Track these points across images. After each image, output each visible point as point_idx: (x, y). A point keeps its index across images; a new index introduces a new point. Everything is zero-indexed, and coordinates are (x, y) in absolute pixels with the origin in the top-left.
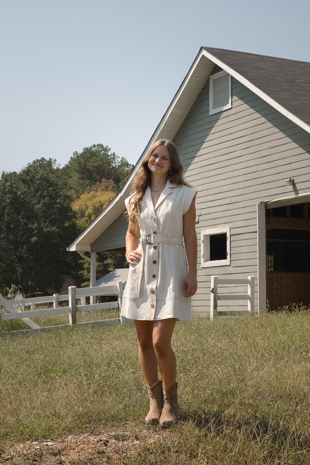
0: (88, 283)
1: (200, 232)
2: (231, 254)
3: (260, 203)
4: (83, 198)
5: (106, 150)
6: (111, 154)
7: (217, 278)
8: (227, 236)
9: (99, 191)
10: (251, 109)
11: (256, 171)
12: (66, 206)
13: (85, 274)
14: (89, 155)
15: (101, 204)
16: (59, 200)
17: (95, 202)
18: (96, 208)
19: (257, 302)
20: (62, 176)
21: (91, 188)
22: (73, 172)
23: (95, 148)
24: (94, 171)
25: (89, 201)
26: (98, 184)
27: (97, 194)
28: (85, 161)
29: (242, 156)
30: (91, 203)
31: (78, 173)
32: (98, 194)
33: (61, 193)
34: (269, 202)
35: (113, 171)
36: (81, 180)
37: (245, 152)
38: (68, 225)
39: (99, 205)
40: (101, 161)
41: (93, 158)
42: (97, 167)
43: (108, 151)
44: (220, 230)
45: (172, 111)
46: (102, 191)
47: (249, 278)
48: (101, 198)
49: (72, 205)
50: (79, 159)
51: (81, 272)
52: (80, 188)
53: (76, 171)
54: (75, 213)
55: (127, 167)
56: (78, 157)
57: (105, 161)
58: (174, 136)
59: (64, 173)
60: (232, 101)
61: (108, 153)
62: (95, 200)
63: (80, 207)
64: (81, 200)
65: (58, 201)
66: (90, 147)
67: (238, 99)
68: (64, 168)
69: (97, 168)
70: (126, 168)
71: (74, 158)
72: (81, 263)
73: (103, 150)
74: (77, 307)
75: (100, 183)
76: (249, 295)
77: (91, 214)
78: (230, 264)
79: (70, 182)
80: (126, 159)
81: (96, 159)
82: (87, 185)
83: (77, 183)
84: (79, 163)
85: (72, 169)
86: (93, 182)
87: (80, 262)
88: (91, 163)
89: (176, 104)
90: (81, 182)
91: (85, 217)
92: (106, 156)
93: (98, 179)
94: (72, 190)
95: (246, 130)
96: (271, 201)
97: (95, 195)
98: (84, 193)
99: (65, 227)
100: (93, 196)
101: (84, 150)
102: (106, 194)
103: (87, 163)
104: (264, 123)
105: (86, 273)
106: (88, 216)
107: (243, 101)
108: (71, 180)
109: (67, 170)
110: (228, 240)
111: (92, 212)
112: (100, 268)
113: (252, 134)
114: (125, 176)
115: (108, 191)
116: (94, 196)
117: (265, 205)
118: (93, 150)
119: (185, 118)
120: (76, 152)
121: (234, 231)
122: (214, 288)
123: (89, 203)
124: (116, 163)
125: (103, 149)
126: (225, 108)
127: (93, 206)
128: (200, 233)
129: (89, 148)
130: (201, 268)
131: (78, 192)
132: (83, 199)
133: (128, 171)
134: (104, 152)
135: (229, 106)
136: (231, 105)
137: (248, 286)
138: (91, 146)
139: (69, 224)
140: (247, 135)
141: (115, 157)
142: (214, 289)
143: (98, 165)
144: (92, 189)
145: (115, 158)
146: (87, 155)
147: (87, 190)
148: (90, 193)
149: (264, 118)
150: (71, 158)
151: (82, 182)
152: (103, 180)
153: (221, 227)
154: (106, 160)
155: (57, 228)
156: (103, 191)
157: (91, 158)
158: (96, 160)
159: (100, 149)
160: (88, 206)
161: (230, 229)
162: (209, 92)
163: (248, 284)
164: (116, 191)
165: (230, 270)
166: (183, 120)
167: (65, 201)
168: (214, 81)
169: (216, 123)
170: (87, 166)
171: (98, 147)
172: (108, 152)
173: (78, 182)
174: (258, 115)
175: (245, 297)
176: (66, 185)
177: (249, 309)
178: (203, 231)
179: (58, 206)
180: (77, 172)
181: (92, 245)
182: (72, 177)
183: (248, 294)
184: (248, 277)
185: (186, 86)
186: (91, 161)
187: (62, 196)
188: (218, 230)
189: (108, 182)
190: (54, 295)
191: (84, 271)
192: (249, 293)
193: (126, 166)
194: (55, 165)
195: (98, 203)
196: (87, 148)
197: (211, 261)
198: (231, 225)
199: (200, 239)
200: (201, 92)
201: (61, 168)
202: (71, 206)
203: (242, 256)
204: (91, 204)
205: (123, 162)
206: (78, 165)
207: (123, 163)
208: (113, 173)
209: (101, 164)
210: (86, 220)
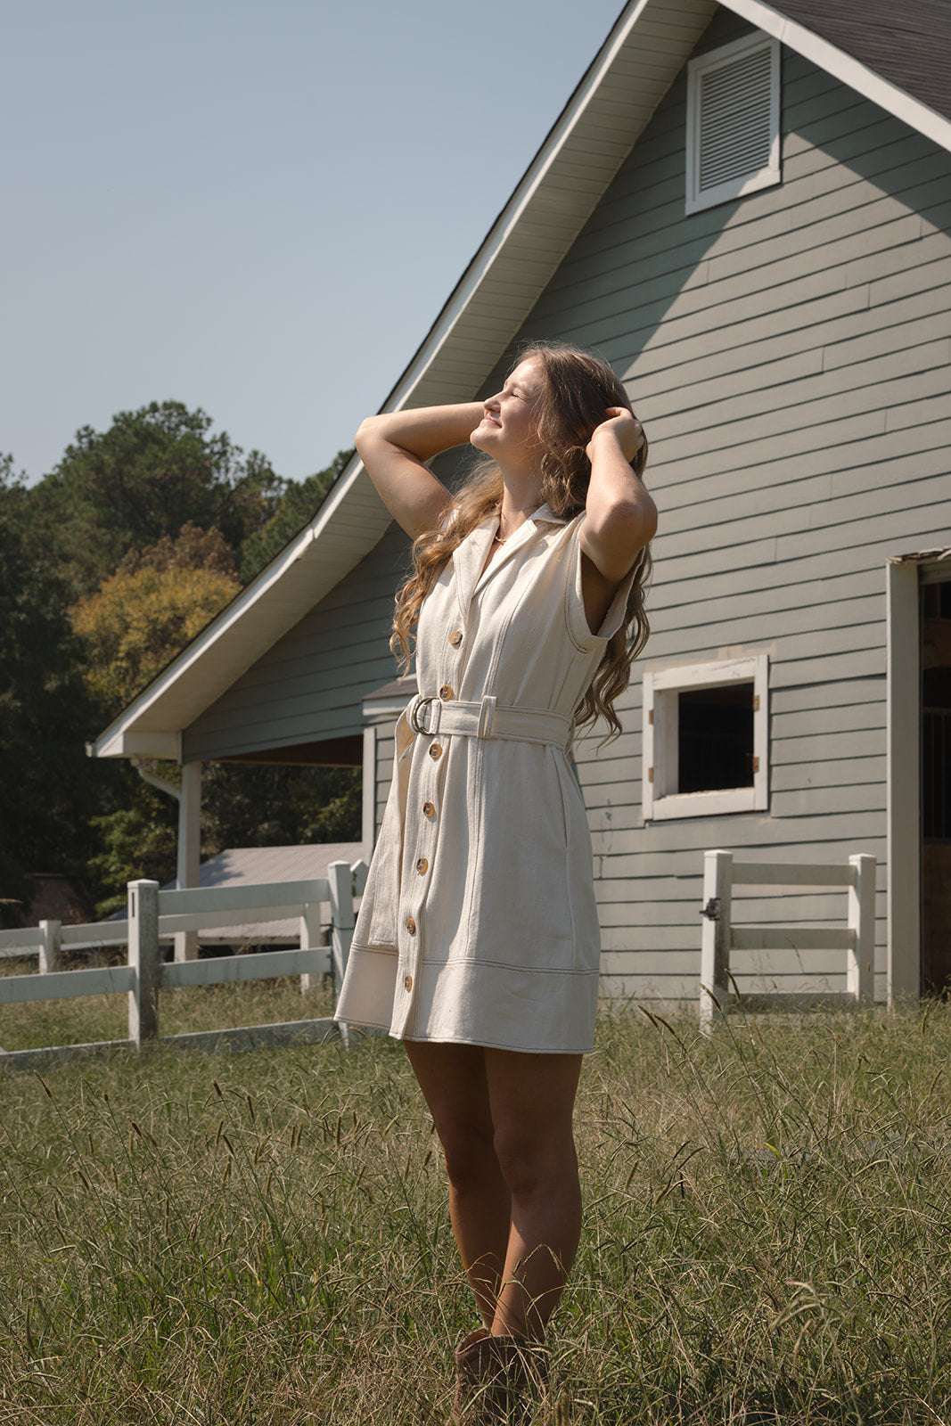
0: (121, 900)
1: (642, 677)
2: (770, 767)
3: (900, 559)
4: (111, 591)
5: (195, 423)
6: (215, 436)
7: (730, 857)
8: (756, 693)
9: (170, 567)
10: (865, 183)
11: (882, 431)
12: (50, 617)
13: (113, 869)
14: (135, 440)
15: (175, 615)
16: (25, 597)
17: (156, 607)
18: (159, 627)
19: (885, 959)
20: (35, 513)
21: (141, 555)
22: (76, 499)
23: (157, 415)
24: (152, 496)
25: (136, 602)
26: (164, 543)
27: (163, 578)
28: (119, 462)
29: (822, 373)
30: (140, 611)
31: (91, 503)
32: (168, 578)
33: (33, 572)
34: (940, 553)
35: (220, 500)
36: (103, 530)
37: (835, 356)
38: (56, 688)
39: (169, 618)
40: (176, 463)
41: (147, 452)
42: (162, 482)
43: (201, 427)
44: (726, 669)
45: (534, 197)
46: (181, 567)
47: (855, 861)
48: (177, 592)
49: (70, 617)
50: (97, 455)
51: (98, 861)
52: (98, 558)
53: (87, 498)
54: (83, 643)
55: (269, 487)
56: (94, 445)
57: (191, 464)
58: (535, 301)
59: (41, 503)
60: (784, 156)
61: (201, 434)
62: (157, 598)
63: (100, 623)
64: (105, 601)
65: (20, 600)
66: (138, 413)
67: (811, 146)
68: (41, 488)
69: (163, 487)
70: (266, 491)
71: (80, 448)
72: (98, 828)
73: (186, 424)
74: (164, 967)
75: (173, 542)
76: (855, 931)
77: (140, 648)
78: (765, 807)
79: (62, 537)
80: (268, 458)
81: (160, 454)
82: (126, 548)
83: (88, 541)
84: (99, 469)
85: (69, 491)
86: (148, 538)
87: (93, 823)
88: (142, 469)
89: (549, 172)
90: (104, 534)
91: (117, 659)
92: (196, 443)
93: (165, 525)
94: (71, 566)
95: (844, 266)
96: (946, 550)
97: (157, 582)
98: (113, 573)
99: (47, 692)
100: (146, 587)
101: (116, 420)
102: (195, 578)
103: (127, 468)
104: (921, 239)
105: (113, 863)
106: (128, 655)
107: (827, 151)
108: (67, 529)
109: (54, 491)
110: (758, 709)
111: (145, 642)
112: (165, 847)
113: (867, 286)
114: (262, 519)
115: (204, 568)
116: (151, 587)
117: (919, 567)
118: (149, 424)
119: (581, 228)
120: (86, 428)
121: (785, 675)
122: (717, 899)
123: (133, 611)
124: (232, 470)
125: (184, 420)
126: (751, 185)
127: (148, 621)
128: (641, 683)
129: (135, 415)
130: (641, 824)
131: (90, 571)
132: (111, 594)
133: (271, 499)
134: (188, 430)
135: (768, 176)
136: (778, 173)
137: (847, 893)
138: (143, 409)
139: (59, 683)
140: (845, 290)
141: (229, 449)
142: (718, 902)
143: (165, 475)
144: (143, 560)
145: (228, 455)
146: (125, 440)
147: (127, 565)
148: (136, 574)
149: (923, 216)
150: (70, 449)
151: (108, 537)
152: (184, 529)
153: (729, 658)
154: (196, 458)
155: (15, 697)
156: (184, 569)
157: (140, 449)
158: (161, 459)
159: (173, 419)
160: (129, 619)
161: (769, 664)
162: (684, 125)
163: (848, 884)
164: (230, 571)
165: (766, 829)
166: (574, 239)
167: (45, 601)
168: (707, 79)
169: (712, 244)
170: (126, 479)
171: (167, 412)
172: (202, 431)
173: (93, 538)
174: (894, 207)
175: (840, 940)
176: (47, 544)
177: (852, 986)
178: (651, 674)
179: (23, 617)
180: (90, 499)
181: (187, 735)
182: (71, 517)
183: (847, 925)
184: (851, 857)
185: (594, 98)
186: (142, 460)
187: (38, 582)
188: (716, 669)
189: (201, 536)
190: (43, 924)
191: (107, 856)
192: (854, 923)
193: (265, 483)
194: (7, 475)
195: (165, 609)
196: (127, 414)
197: (685, 796)
198: (773, 649)
199: (641, 707)
200: (649, 125)
201: (29, 485)
202: (68, 619)
203: (822, 774)
204: (140, 614)
205: (256, 467)
206: (93, 476)
207: (254, 470)
208: (218, 505)
209: (177, 472)
210: (123, 671)
